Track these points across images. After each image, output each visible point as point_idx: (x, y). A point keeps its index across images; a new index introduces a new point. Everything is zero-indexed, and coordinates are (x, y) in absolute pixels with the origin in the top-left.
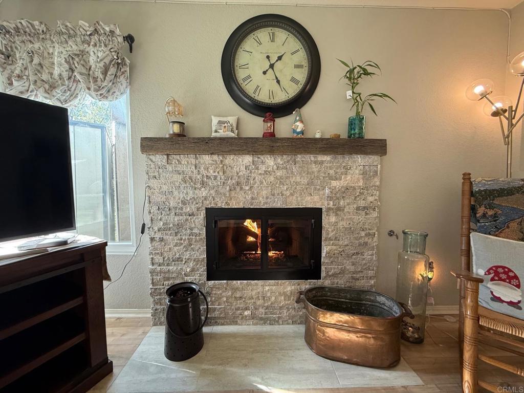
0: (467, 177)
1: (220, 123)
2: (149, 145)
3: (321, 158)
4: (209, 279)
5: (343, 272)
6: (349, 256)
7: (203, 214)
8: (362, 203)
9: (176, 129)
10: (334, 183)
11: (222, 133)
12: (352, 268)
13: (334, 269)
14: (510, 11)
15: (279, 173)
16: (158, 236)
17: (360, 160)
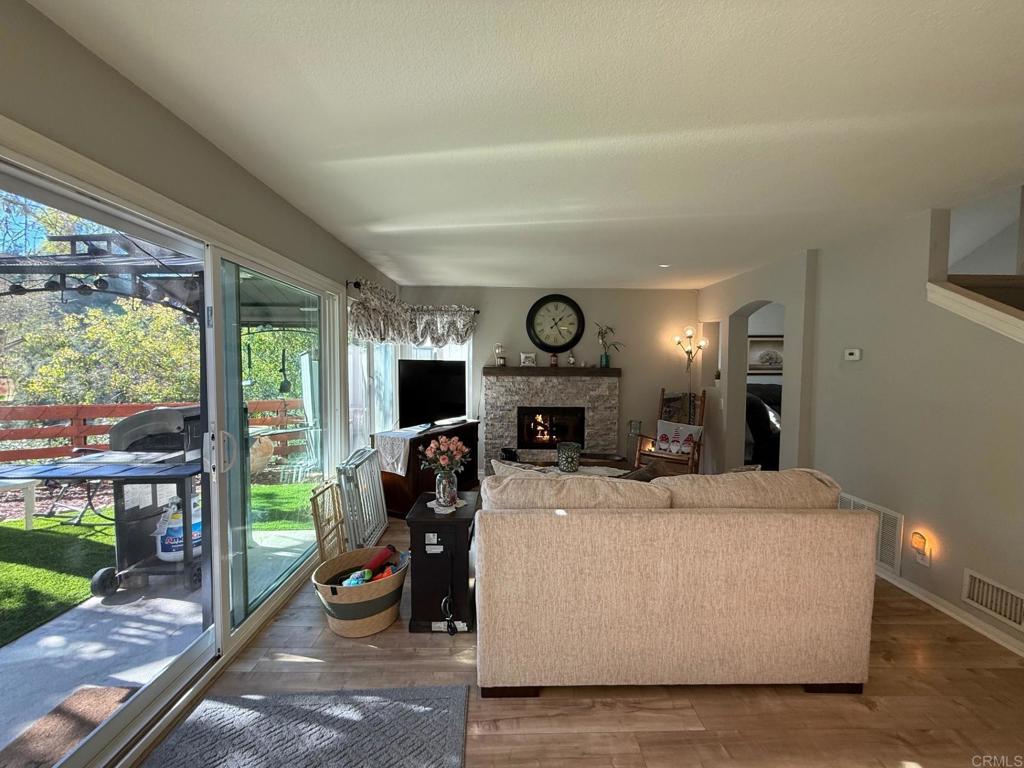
0: (663, 390)
1: (526, 357)
2: (488, 371)
3: (584, 378)
4: (519, 448)
5: (597, 445)
6: (601, 436)
7: (516, 411)
8: (608, 405)
9: (502, 361)
10: (591, 393)
11: (527, 364)
12: (602, 443)
13: (592, 443)
14: (698, 290)
15: (560, 387)
16: (490, 423)
17: (606, 381)
